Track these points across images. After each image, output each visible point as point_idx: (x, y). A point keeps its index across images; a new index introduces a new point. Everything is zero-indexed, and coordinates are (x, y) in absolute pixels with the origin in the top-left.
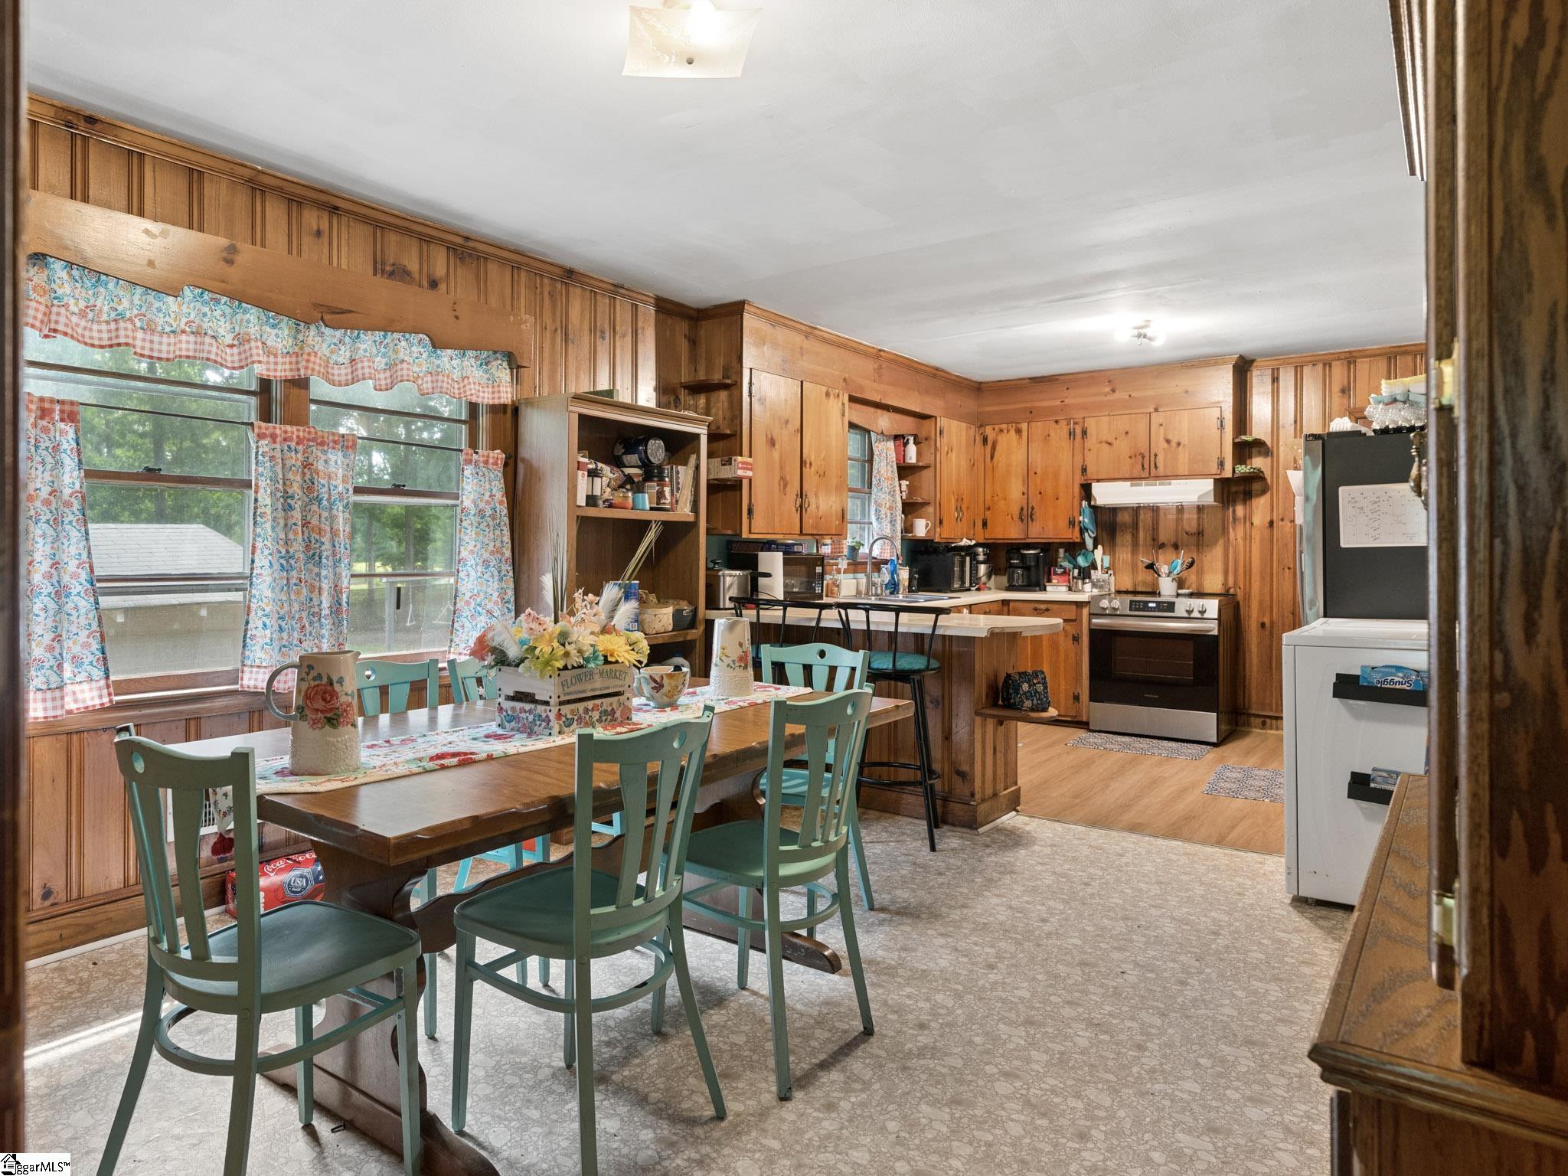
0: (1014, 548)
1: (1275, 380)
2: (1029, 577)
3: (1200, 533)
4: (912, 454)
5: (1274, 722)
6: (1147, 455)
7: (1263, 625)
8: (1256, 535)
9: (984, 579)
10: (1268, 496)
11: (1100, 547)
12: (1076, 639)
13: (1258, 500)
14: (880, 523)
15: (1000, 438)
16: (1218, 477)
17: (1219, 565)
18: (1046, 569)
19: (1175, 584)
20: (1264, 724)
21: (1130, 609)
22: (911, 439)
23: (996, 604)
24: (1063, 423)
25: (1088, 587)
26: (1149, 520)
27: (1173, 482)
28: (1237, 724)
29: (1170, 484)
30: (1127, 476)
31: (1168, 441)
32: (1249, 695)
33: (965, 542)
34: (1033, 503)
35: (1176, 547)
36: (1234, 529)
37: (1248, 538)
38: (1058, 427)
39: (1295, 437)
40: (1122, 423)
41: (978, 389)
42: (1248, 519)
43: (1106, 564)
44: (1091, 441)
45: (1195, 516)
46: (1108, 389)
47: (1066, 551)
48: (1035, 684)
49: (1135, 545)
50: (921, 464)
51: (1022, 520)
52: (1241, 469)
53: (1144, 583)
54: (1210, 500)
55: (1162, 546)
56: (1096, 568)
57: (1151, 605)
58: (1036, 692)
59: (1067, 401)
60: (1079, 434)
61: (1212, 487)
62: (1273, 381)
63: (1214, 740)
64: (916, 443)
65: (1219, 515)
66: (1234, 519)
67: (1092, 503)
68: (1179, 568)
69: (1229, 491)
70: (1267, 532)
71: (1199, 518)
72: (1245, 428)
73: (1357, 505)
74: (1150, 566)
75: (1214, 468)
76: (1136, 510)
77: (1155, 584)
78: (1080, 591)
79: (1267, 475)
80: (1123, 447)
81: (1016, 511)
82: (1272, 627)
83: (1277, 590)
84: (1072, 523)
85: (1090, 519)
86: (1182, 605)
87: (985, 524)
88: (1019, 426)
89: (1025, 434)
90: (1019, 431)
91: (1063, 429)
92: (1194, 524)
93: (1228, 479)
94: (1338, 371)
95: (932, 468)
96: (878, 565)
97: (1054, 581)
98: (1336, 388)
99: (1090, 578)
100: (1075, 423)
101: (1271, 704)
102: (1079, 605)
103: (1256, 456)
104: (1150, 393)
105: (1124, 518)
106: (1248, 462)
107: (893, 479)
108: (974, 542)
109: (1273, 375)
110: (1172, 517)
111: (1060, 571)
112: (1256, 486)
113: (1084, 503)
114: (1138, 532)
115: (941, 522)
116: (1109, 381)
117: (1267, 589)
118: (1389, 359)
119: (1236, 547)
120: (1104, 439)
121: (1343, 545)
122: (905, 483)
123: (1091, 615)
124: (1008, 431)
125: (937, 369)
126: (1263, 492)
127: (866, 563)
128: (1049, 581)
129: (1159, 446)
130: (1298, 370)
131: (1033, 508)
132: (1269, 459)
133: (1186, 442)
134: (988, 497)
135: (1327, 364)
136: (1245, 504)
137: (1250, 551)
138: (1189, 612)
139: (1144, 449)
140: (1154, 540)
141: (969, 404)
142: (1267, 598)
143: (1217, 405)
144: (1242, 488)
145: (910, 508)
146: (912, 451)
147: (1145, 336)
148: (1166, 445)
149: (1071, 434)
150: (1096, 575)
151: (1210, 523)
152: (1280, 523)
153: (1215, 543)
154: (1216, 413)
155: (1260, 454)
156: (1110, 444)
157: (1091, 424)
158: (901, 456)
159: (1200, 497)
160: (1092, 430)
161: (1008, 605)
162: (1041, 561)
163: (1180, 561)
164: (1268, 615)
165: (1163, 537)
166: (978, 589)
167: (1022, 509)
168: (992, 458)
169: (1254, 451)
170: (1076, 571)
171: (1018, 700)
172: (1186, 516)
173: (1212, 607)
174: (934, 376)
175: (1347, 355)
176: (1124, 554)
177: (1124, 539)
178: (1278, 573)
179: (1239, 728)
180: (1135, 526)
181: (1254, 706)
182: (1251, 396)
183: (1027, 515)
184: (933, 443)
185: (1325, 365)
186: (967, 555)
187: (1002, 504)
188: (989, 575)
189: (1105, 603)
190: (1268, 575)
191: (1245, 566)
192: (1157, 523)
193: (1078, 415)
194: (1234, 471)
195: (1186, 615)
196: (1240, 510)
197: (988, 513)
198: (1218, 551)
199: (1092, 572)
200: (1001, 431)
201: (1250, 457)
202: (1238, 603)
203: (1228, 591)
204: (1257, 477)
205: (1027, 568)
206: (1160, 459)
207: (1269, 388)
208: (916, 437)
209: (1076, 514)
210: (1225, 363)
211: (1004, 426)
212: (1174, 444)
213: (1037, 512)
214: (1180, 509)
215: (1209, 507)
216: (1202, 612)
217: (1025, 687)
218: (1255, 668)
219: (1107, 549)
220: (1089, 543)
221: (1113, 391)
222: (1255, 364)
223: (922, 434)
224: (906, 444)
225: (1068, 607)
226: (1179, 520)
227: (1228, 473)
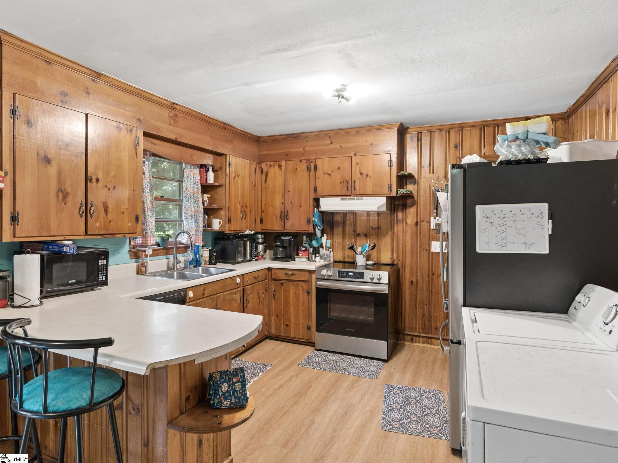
0: (278, 235)
1: (419, 140)
2: (286, 252)
3: (379, 228)
4: (211, 177)
5: (418, 338)
6: (350, 182)
7: (412, 282)
8: (409, 229)
9: (261, 253)
10: (415, 207)
11: (325, 235)
12: (309, 293)
13: (409, 209)
14: (187, 221)
15: (270, 170)
16: (388, 195)
17: (389, 247)
18: (296, 247)
19: (365, 259)
20: (412, 339)
21: (339, 276)
22: (211, 169)
23: (263, 272)
24: (304, 162)
25: (318, 259)
26: (352, 220)
27: (364, 198)
28: (398, 340)
29: (362, 199)
30: (339, 194)
31: (361, 174)
32: (405, 323)
33: (248, 232)
34: (288, 209)
35: (366, 236)
36: (397, 226)
37: (404, 232)
38: (301, 164)
39: (430, 173)
40: (336, 162)
41: (257, 140)
42: (404, 220)
43: (329, 245)
44: (319, 173)
45: (376, 218)
46: (329, 142)
47: (307, 237)
48: (234, 383)
49: (344, 234)
50: (216, 184)
51: (281, 219)
52: (402, 191)
53: (349, 256)
54: (384, 209)
55: (358, 235)
56: (323, 248)
57: (350, 274)
58: (235, 390)
59: (307, 149)
60: (313, 168)
61: (385, 202)
62: (418, 140)
63: (386, 358)
64: (213, 171)
65: (389, 218)
66: (397, 220)
67: (320, 210)
68: (367, 249)
69: (394, 204)
70: (414, 229)
71: (378, 219)
72: (403, 168)
73: (489, 220)
74: (352, 248)
75: (386, 191)
76: (345, 214)
77: (354, 258)
78: (313, 261)
79: (415, 195)
80: (337, 177)
81: (278, 213)
82: (417, 283)
83: (420, 261)
84: (309, 221)
85: (319, 220)
86: (368, 275)
87: (261, 221)
88: (280, 163)
89: (283, 168)
90: (280, 166)
91: (304, 165)
92: (376, 222)
93: (394, 197)
94: (453, 135)
95: (224, 186)
96: (184, 248)
97: (300, 255)
98: (452, 145)
99: (319, 253)
100: (311, 162)
101: (416, 328)
102: (311, 272)
103: (408, 185)
104: (351, 145)
105: (338, 218)
106: (405, 187)
107: (197, 193)
108: (253, 232)
109: (418, 136)
110: (364, 218)
111: (303, 249)
112: (409, 201)
113: (316, 210)
114: (345, 227)
115: (229, 221)
116: (329, 137)
117: (414, 261)
118: (481, 128)
119: (398, 236)
120: (326, 172)
121: (478, 251)
122: (206, 196)
123: (318, 279)
124: (274, 166)
125: (225, 124)
126: (413, 205)
127: (173, 248)
128: (298, 254)
129: (356, 176)
130: (432, 133)
131: (287, 212)
132: (416, 186)
133: (371, 175)
134: (263, 205)
135: (448, 131)
136: (403, 212)
137: (405, 239)
138: (372, 279)
139: (348, 178)
140: (354, 231)
141: (253, 149)
142: (414, 267)
143: (389, 153)
144: (401, 202)
145: (209, 212)
146: (211, 176)
147: (343, 97)
148: (360, 176)
149: (309, 168)
150: (322, 251)
151: (385, 222)
152: (422, 223)
153: (388, 233)
154: (387, 157)
155: (411, 183)
156: (329, 175)
157: (319, 163)
158: (203, 178)
159: (378, 207)
160: (320, 166)
161: (271, 270)
162: (292, 243)
163: (367, 245)
164: (415, 277)
165: (359, 230)
166: (256, 260)
167: (281, 212)
168: (265, 182)
169: (408, 181)
170: (312, 249)
171: (216, 401)
172: (371, 218)
173: (385, 276)
174: (225, 129)
175: (458, 126)
176: (338, 239)
177: (338, 230)
178: (420, 252)
179: (399, 342)
180: (344, 223)
181: (407, 329)
182: (406, 149)
183: (284, 216)
184: (224, 171)
185: (446, 131)
186: (248, 240)
187: (271, 209)
188: (265, 251)
189: (324, 272)
190: (415, 253)
191: (403, 248)
192: (356, 223)
193: (312, 157)
194: (397, 193)
195: (370, 281)
196: (400, 215)
197: (263, 214)
198: (388, 238)
199: (321, 249)
200: (271, 166)
201: (406, 185)
202: (399, 269)
203: (393, 262)
204: (409, 196)
205: (285, 247)
206: (357, 184)
207: (416, 145)
208: (213, 166)
209: (311, 216)
210: (393, 128)
211: (272, 163)
212: (364, 176)
213: (290, 215)
214: (368, 214)
215: (384, 213)
216: (379, 279)
217: (225, 387)
218: (407, 307)
219: (329, 236)
220: (318, 233)
221: (332, 143)
222: (409, 130)
223: (218, 166)
224: (207, 171)
225: (304, 273)
226: (368, 220)
227: (394, 194)
